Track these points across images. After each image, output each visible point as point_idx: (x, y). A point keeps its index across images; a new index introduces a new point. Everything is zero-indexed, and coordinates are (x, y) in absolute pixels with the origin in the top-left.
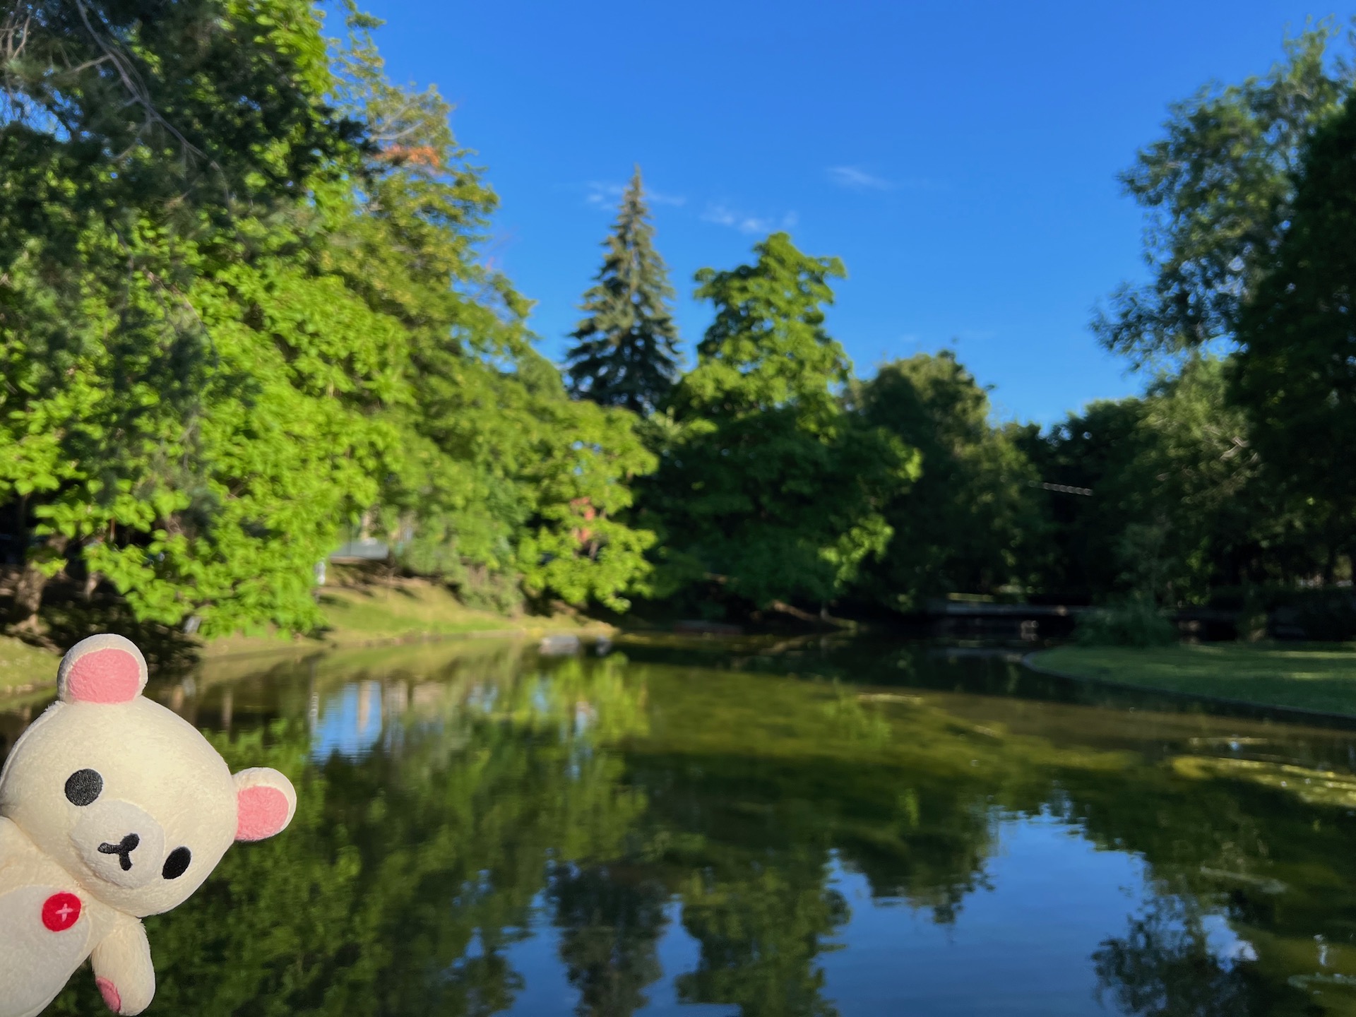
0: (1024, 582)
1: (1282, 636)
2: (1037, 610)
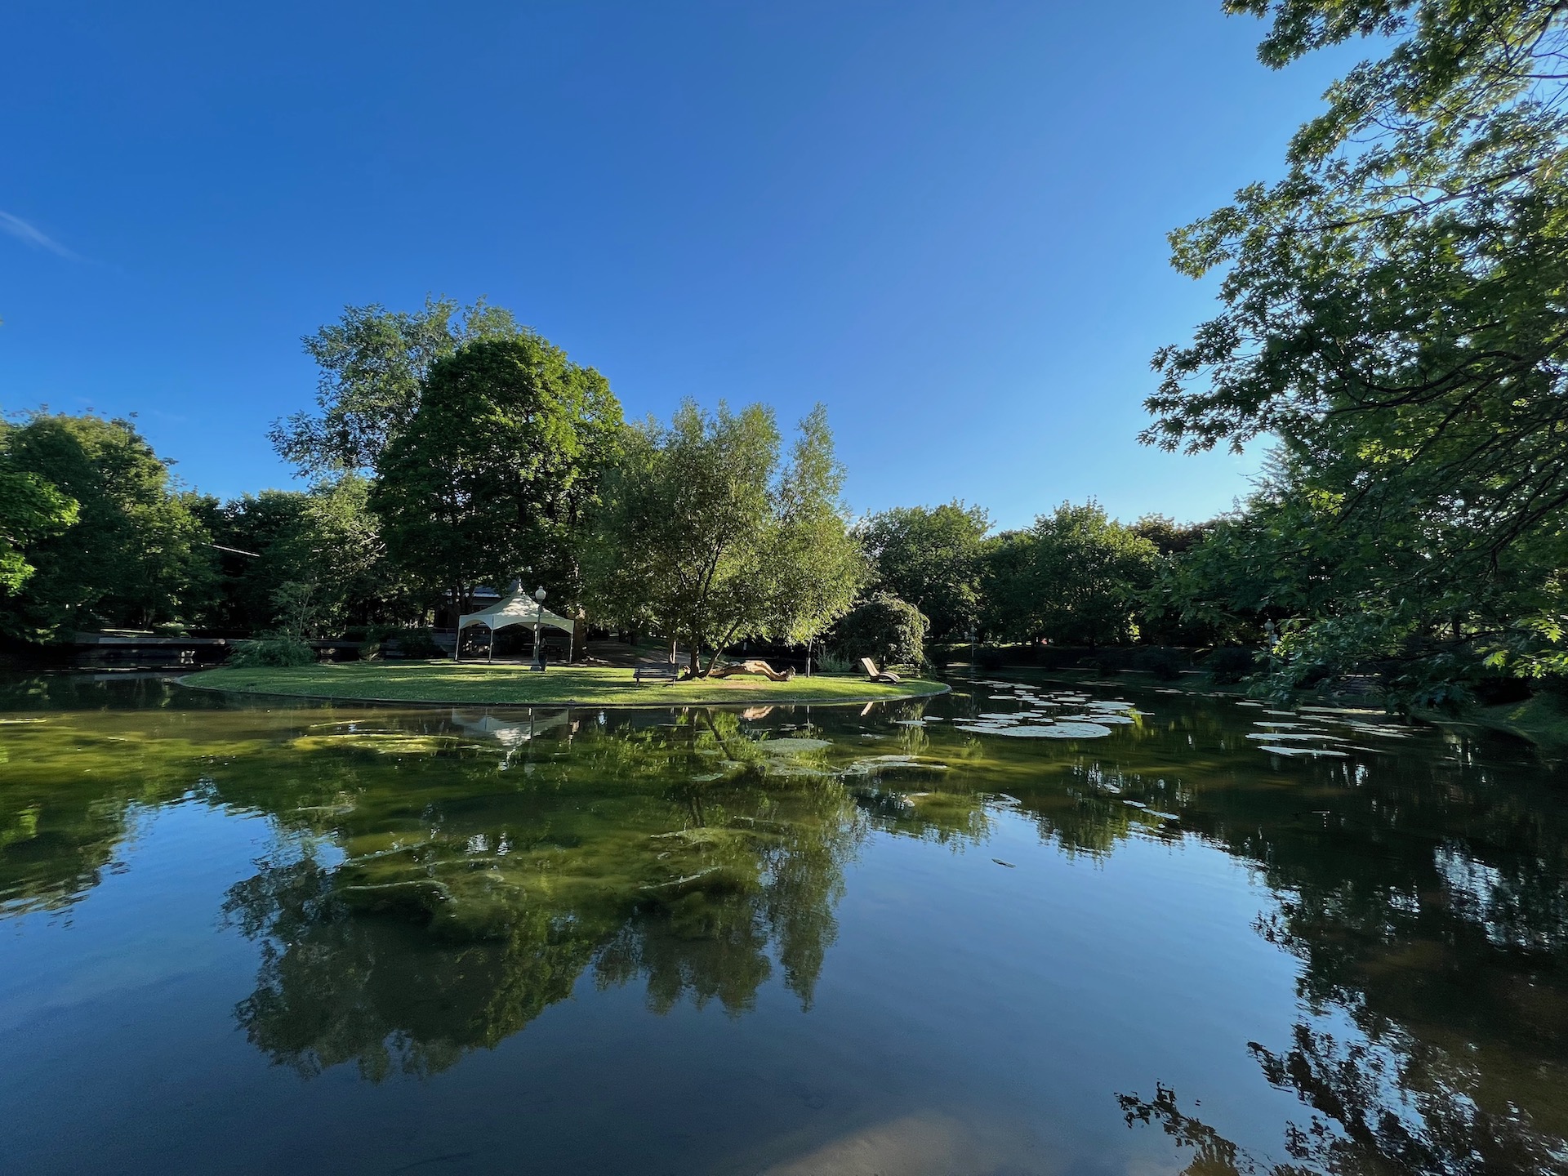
0: (187, 617)
1: (386, 656)
2: (198, 641)
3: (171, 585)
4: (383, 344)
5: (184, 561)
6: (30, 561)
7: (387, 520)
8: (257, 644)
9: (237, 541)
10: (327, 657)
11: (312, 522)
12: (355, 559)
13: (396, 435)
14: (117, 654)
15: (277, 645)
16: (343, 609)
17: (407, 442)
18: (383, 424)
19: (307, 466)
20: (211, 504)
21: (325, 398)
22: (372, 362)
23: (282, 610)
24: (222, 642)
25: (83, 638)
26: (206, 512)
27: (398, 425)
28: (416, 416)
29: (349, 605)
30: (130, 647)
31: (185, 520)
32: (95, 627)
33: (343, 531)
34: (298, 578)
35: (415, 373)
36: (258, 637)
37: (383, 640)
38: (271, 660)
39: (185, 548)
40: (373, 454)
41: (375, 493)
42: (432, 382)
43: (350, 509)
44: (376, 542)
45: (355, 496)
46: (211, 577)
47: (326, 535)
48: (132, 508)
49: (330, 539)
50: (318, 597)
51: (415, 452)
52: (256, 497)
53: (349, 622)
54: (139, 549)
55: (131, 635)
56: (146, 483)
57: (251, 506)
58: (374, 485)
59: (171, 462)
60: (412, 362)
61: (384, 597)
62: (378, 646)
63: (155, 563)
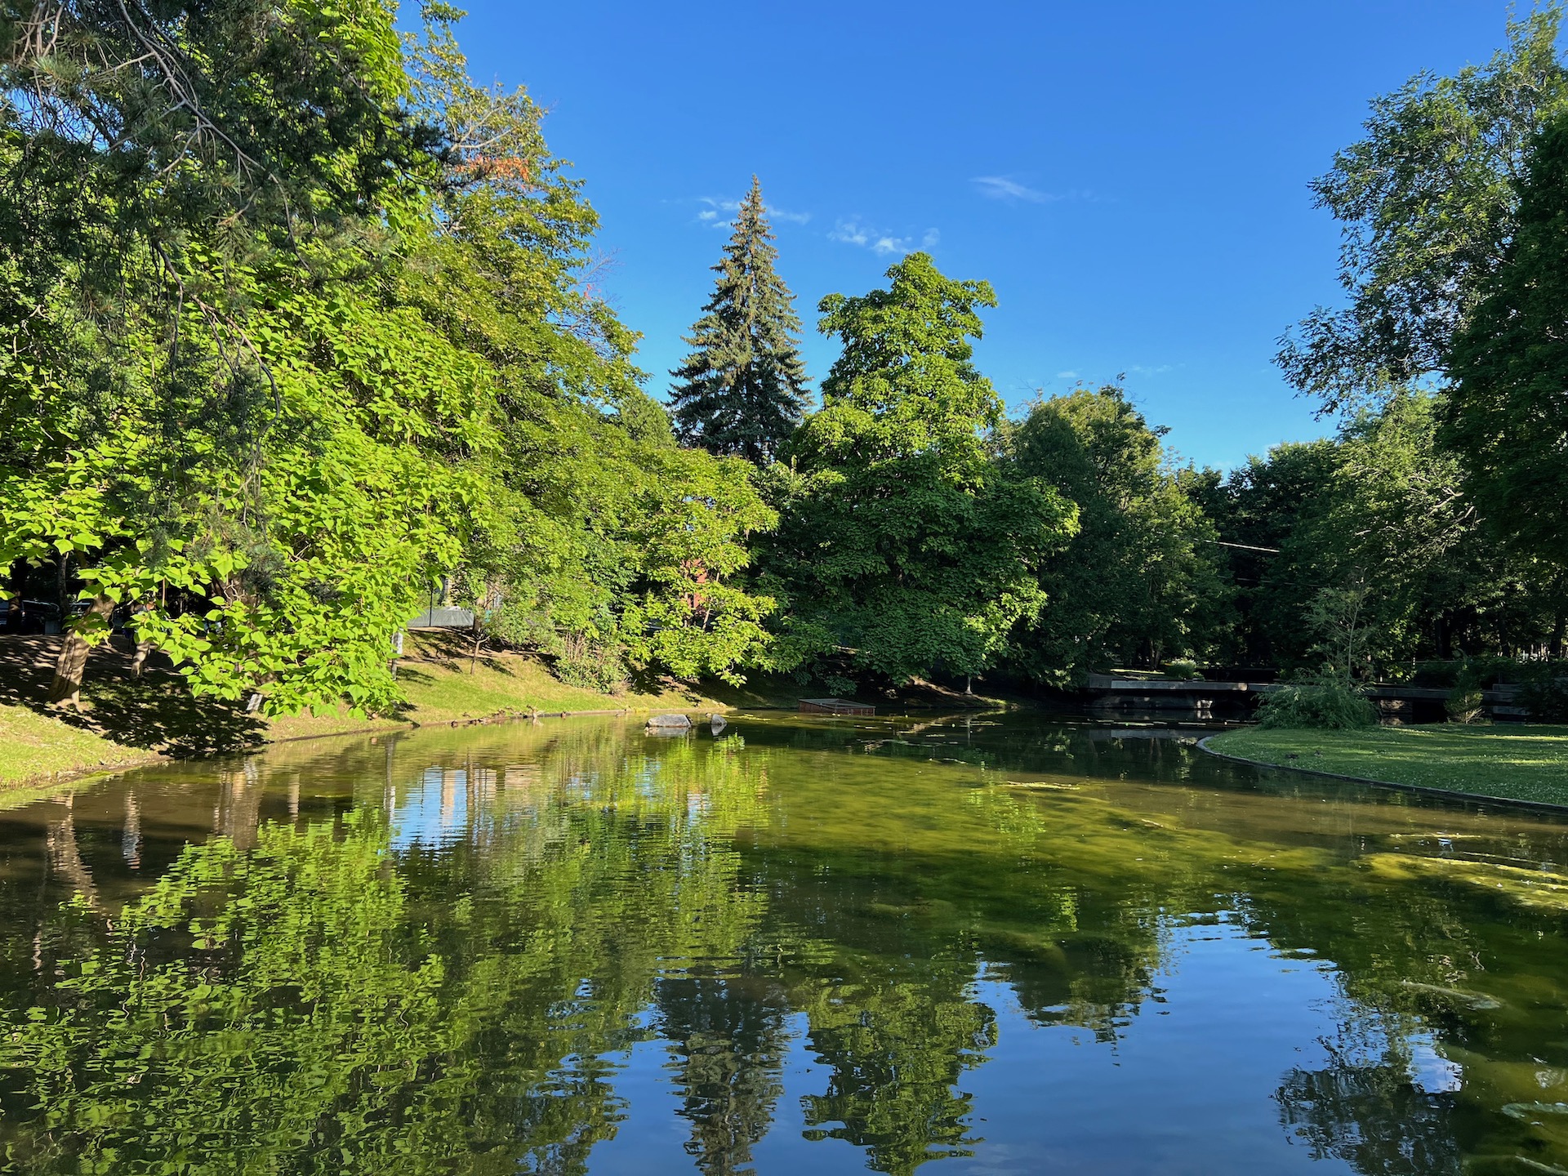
0: (1200, 655)
1: (1498, 716)
2: (1215, 686)
3: (1176, 605)
4: (1437, 141)
5: (1187, 568)
6: (1043, 587)
7: (1474, 463)
8: (1293, 692)
9: (1247, 531)
10: (1389, 714)
11: (1350, 488)
12: (1423, 540)
13: (1477, 297)
14: (1130, 702)
15: (1320, 693)
16: (1410, 630)
17: (1499, 306)
18: (1450, 286)
19: (1334, 394)
20: (1212, 479)
21: (1353, 272)
22: (1421, 181)
23: (1321, 636)
24: (1243, 687)
25: (1096, 681)
26: (1206, 492)
27: (1481, 278)
28: (1510, 253)
29: (1420, 623)
30: (1141, 693)
31: (1185, 510)
32: (1105, 665)
33: (1399, 494)
34: (1338, 579)
35: (1502, 169)
36: (1289, 678)
37: (1486, 685)
38: (1314, 717)
39: (1187, 550)
40: (1438, 344)
41: (1445, 415)
42: (1538, 175)
43: (1407, 453)
44: (1458, 505)
45: (1413, 427)
46: (1221, 591)
47: (1373, 505)
48: (1130, 504)
49: (1380, 512)
50: (1370, 612)
51: (1516, 322)
52: (1265, 459)
53: (1422, 652)
54: (1139, 559)
55: (1141, 679)
56: (1140, 467)
57: (1260, 474)
58: (1444, 400)
59: (1164, 431)
60: (1493, 151)
61: (1481, 604)
62: (1478, 696)
63: (1157, 576)
